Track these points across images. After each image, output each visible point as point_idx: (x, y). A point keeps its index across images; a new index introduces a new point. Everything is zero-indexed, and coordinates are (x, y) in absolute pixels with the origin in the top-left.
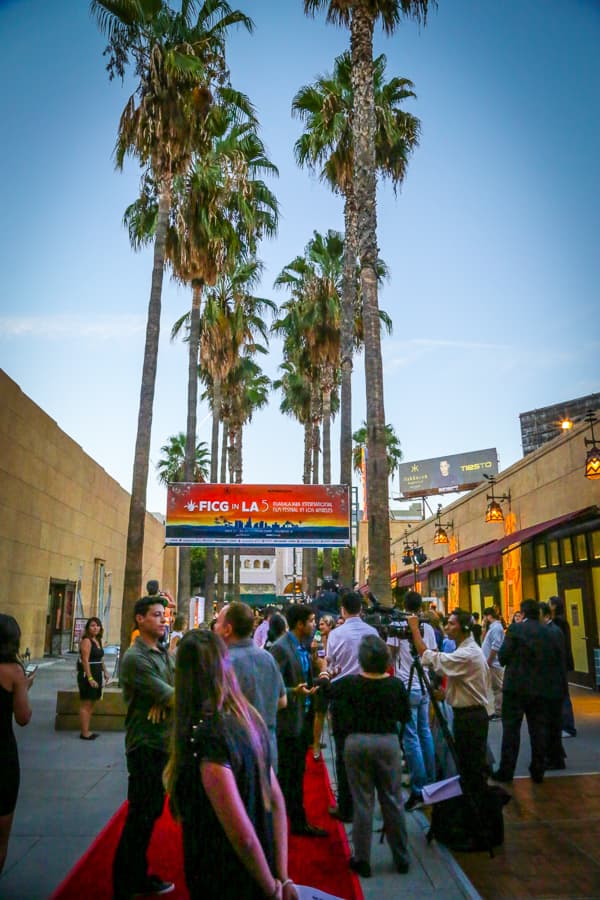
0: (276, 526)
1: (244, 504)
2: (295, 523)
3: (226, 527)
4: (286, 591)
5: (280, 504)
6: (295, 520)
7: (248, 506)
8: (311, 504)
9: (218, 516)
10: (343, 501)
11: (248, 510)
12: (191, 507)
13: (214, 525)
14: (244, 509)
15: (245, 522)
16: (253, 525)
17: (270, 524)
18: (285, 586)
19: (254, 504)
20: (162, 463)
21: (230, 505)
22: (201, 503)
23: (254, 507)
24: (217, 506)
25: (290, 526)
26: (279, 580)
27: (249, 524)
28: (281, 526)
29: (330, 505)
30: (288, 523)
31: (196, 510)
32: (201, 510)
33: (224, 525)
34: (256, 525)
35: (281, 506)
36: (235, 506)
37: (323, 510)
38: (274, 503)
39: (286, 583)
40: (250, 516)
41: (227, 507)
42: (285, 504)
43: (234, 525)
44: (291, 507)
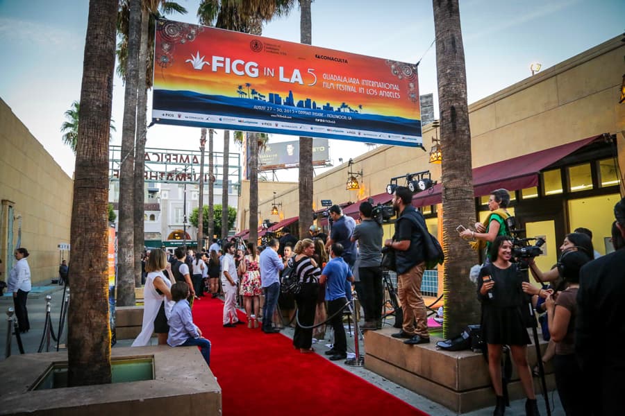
0: (328, 108)
1: (281, 69)
2: (354, 108)
3: (255, 101)
4: (169, 238)
5: (332, 77)
6: (354, 103)
7: (288, 74)
8: (374, 84)
9: (242, 82)
10: (412, 85)
11: (287, 80)
12: (198, 63)
13: (237, 95)
14: (282, 78)
15: (284, 97)
16: (296, 103)
17: (320, 104)
18: (168, 235)
19: (296, 72)
20: (67, 125)
21: (261, 69)
22: (215, 59)
23: (297, 76)
24: (240, 67)
25: (347, 111)
26: (164, 229)
27: (290, 102)
28: (335, 109)
29: (396, 88)
30: (344, 106)
31: (207, 69)
32: (214, 69)
33: (252, 97)
34: (300, 104)
35: (334, 81)
36: (269, 71)
37: (389, 94)
38: (325, 76)
39: (170, 232)
40: (291, 89)
41: (256, 71)
42: (339, 79)
43: (267, 99)
44: (349, 84)
